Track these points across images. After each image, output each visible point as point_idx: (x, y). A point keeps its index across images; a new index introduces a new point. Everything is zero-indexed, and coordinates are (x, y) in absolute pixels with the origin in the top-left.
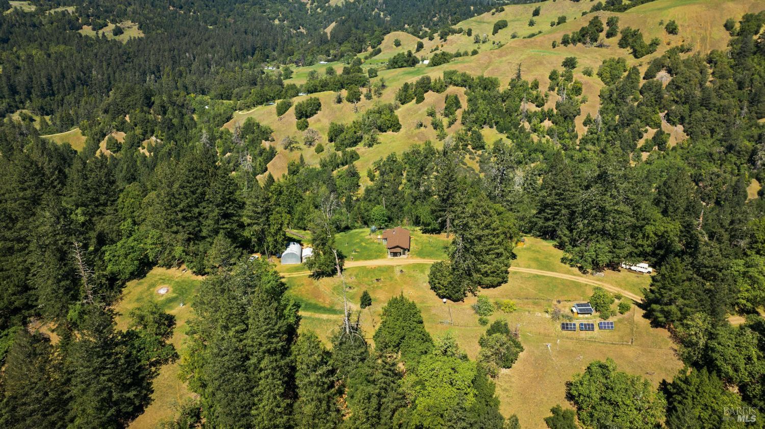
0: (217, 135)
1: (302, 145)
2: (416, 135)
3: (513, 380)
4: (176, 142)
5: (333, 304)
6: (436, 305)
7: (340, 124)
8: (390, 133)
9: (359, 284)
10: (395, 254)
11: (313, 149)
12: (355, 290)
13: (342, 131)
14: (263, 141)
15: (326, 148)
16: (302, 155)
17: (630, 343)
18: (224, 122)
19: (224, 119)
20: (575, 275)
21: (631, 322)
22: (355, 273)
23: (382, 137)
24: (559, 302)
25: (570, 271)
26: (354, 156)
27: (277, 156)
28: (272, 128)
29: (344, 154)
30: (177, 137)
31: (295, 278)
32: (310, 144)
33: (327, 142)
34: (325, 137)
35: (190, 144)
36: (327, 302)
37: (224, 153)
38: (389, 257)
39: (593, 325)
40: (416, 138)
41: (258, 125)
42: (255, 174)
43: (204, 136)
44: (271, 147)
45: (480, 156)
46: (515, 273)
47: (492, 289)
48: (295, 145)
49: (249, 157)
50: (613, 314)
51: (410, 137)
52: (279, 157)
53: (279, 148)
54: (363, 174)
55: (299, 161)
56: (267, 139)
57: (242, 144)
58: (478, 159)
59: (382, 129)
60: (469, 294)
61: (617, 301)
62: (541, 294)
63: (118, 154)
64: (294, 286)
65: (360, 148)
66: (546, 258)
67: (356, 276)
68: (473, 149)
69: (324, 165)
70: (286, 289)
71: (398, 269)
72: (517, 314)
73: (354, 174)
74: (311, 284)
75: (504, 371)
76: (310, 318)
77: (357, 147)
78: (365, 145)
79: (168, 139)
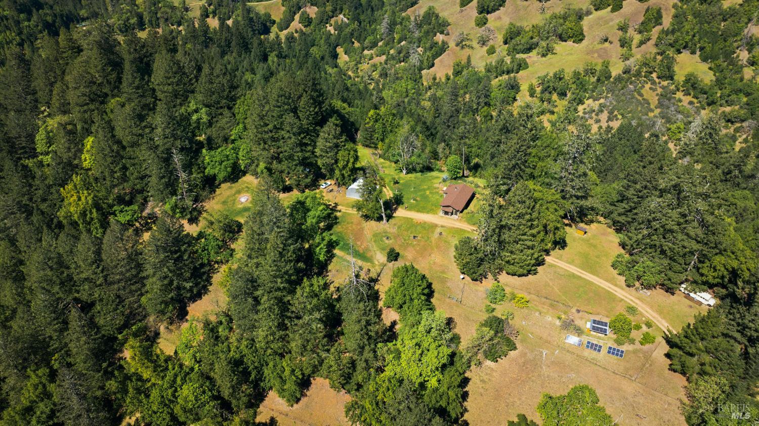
0: (399, 20)
1: (475, 44)
2: (597, 51)
3: (494, 374)
4: (360, 23)
5: (367, 249)
6: (454, 278)
7: (518, 24)
8: (570, 43)
9: (396, 237)
10: (446, 213)
11: (485, 48)
12: (391, 241)
13: (519, 34)
14: (438, 34)
15: (498, 50)
16: (469, 56)
17: (633, 379)
18: (408, 7)
19: (409, 4)
20: (616, 285)
21: (647, 356)
22: (399, 224)
23: (560, 47)
24: (578, 311)
25: (614, 278)
26: (523, 65)
27: (447, 52)
28: (449, 21)
29: (512, 62)
30: (362, 17)
31: (349, 214)
32: (483, 44)
33: (502, 43)
34: (500, 38)
35: (373, 27)
36: (363, 247)
37: (400, 41)
38: (441, 214)
39: (600, 347)
40: (596, 55)
41: (437, 16)
42: (421, 69)
43: (386, 20)
44: (443, 42)
45: (663, 88)
46: (551, 266)
47: (516, 277)
48: (468, 43)
49: (419, 50)
50: (632, 342)
51: (590, 52)
52: (449, 54)
53: (452, 44)
54: (524, 87)
55: (466, 61)
56: (442, 33)
57: (417, 34)
58: (659, 91)
59: (562, 38)
60: (490, 276)
61: (644, 328)
62: (564, 297)
63: (308, 29)
64: (344, 222)
65: (533, 57)
66: (598, 257)
67: (399, 227)
68: (658, 78)
69: (488, 70)
70: (336, 223)
71: (438, 230)
72: (527, 311)
73: (514, 87)
74: (359, 224)
75: (488, 363)
76: (342, 258)
77: (531, 54)
78: (538, 54)
79: (353, 19)
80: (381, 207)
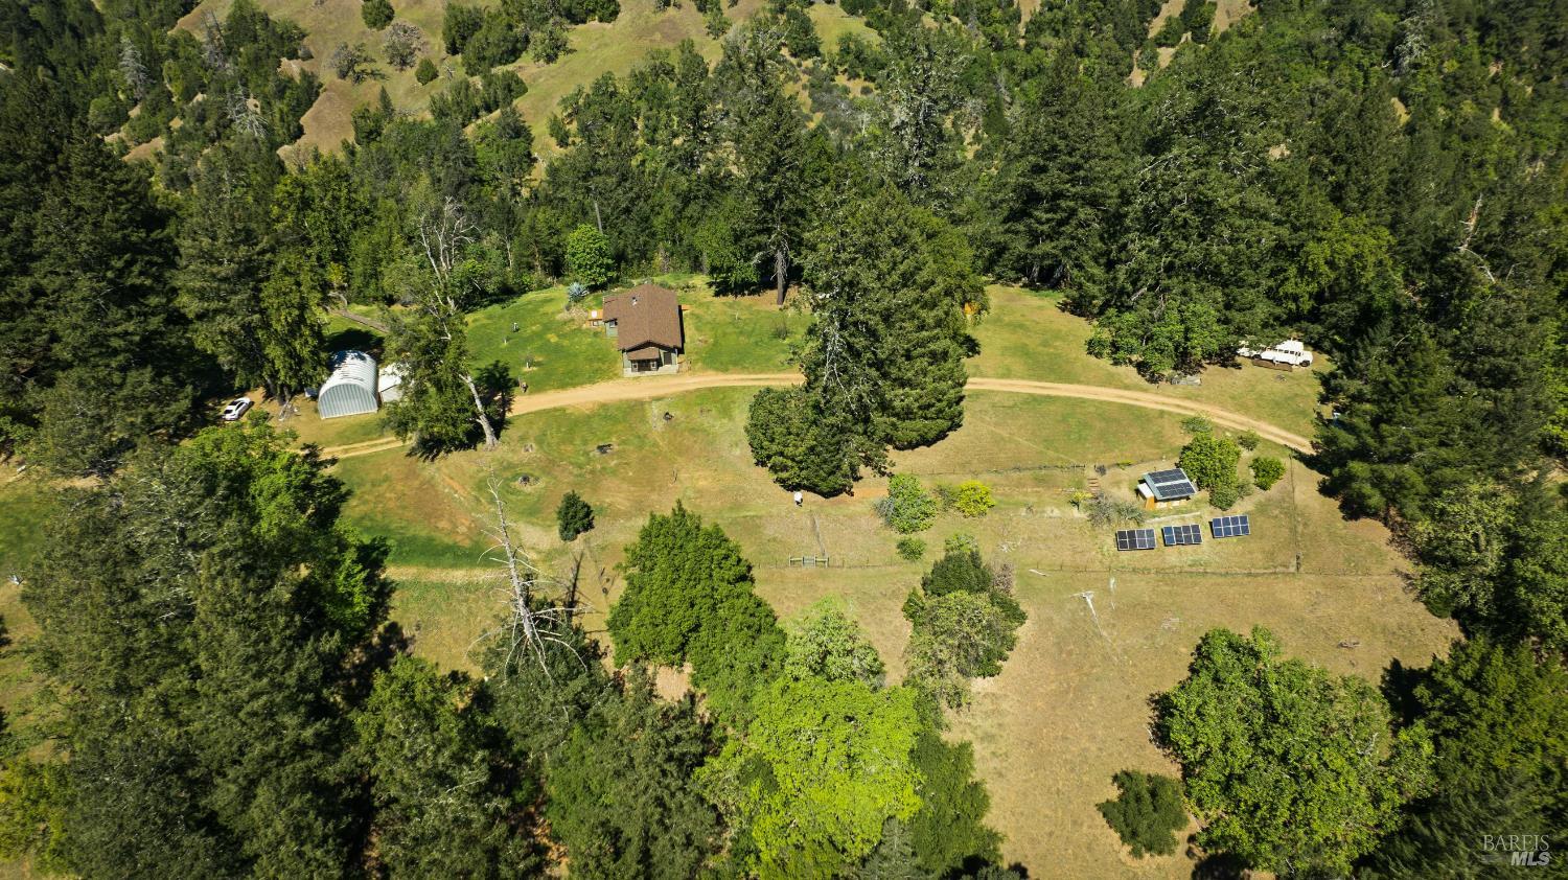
0: (164, 48)
1: (382, 65)
2: (656, 28)
3: (1005, 705)
4: (54, 69)
5: (478, 530)
6: (774, 511)
7: (470, 6)
8: (594, 24)
9: (549, 466)
10: (643, 365)
11: (411, 72)
12: (541, 484)
13: (476, 26)
14: (284, 60)
15: (442, 70)
16: (383, 91)
17: (1292, 569)
18: (176, 16)
19: (175, 7)
20: (1127, 387)
21: (1291, 511)
22: (534, 431)
23: (576, 35)
24: (1102, 470)
25: (1111, 375)
26: (514, 85)
27: (322, 96)
28: (301, 25)
29: (488, 84)
30: (53, 55)
31: (363, 460)
32: (404, 63)
33: (444, 53)
34: (437, 45)
35: (95, 75)
36: (462, 529)
37: (188, 95)
38: (629, 372)
39: (1196, 528)
40: (658, 36)
41: (266, 21)
42: (274, 146)
43: (128, 51)
44: (304, 74)
45: (808, 72)
46: (978, 395)
47: (922, 449)
48: (364, 66)
49: (251, 102)
50: (1242, 489)
51: (644, 32)
52: (329, 99)
53: (327, 76)
54: (539, 129)
55: (379, 105)
56: (293, 55)
57: (230, 68)
58: (805, 78)
59: (576, 19)
60: (863, 470)
61: (1246, 454)
62: (1051, 453)
64: (360, 485)
65: (527, 66)
66: (1045, 344)
67: (540, 442)
68: (794, 55)
69: (441, 113)
70: (344, 498)
71: (655, 411)
72: (997, 517)
73: (519, 132)
74: (412, 474)
75: (979, 685)
76: (415, 583)
77: (518, 63)
78: (537, 57)
80: (472, 399)
